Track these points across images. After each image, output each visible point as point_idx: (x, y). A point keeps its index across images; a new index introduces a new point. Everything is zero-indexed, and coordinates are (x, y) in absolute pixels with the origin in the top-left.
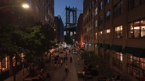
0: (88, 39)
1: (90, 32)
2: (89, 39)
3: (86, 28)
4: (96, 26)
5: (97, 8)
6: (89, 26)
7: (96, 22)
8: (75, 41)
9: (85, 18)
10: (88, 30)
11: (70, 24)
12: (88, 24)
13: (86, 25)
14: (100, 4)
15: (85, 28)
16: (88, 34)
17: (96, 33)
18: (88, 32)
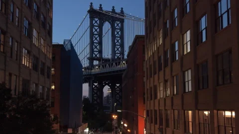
0: (161, 124)
1: (168, 102)
2: (167, 126)
3: (155, 87)
4: (189, 87)
5: (188, 32)
6: (166, 81)
7: (189, 75)
8: (119, 119)
9: (150, 53)
10: (161, 94)
11: (104, 62)
12: (162, 73)
13: (156, 76)
14: (197, 23)
15: (152, 85)
16: (162, 108)
17: (190, 112)
18: (162, 103)
